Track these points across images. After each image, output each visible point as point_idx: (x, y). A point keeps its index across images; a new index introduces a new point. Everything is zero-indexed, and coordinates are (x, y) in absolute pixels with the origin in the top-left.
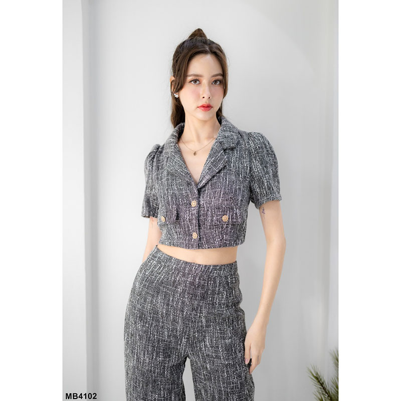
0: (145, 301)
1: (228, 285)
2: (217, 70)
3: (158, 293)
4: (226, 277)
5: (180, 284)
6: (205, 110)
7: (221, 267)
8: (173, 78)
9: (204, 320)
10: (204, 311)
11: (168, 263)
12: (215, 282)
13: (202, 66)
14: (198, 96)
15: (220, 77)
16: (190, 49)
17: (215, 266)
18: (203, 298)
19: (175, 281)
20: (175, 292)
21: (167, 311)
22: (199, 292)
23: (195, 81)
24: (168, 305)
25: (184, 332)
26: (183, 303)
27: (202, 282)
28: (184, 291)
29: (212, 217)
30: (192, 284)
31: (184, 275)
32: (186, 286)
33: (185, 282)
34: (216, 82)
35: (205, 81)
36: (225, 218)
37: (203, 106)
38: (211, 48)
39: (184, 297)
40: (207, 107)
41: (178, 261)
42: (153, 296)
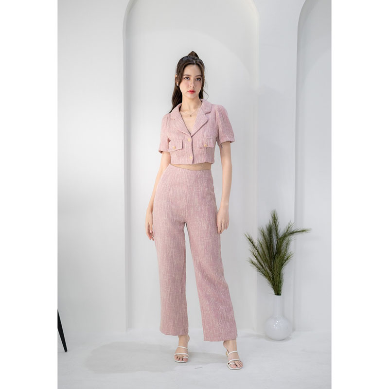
2: (199, 73)
6: (192, 93)
8: (177, 76)
13: (191, 71)
14: (188, 86)
15: (200, 77)
16: (186, 62)
23: (187, 78)
34: (198, 79)
35: (192, 78)
37: (190, 91)
38: (196, 62)
40: (193, 92)
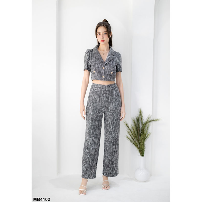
0: (93, 98)
1: (115, 89)
3: (96, 95)
4: (114, 87)
5: (102, 91)
7: (112, 85)
9: (110, 101)
10: (110, 98)
11: (97, 86)
12: (111, 89)
15: (106, 32)
17: (110, 85)
18: (109, 94)
19: (100, 91)
20: (101, 94)
21: (99, 99)
22: (107, 92)
23: (99, 34)
24: (99, 98)
25: (104, 105)
26: (104, 96)
27: (108, 90)
28: (103, 93)
29: (108, 72)
30: (105, 91)
31: (102, 89)
32: (104, 92)
33: (103, 90)
36: (112, 73)
38: (103, 24)
39: (104, 95)
41: (100, 85)
42: (95, 96)
